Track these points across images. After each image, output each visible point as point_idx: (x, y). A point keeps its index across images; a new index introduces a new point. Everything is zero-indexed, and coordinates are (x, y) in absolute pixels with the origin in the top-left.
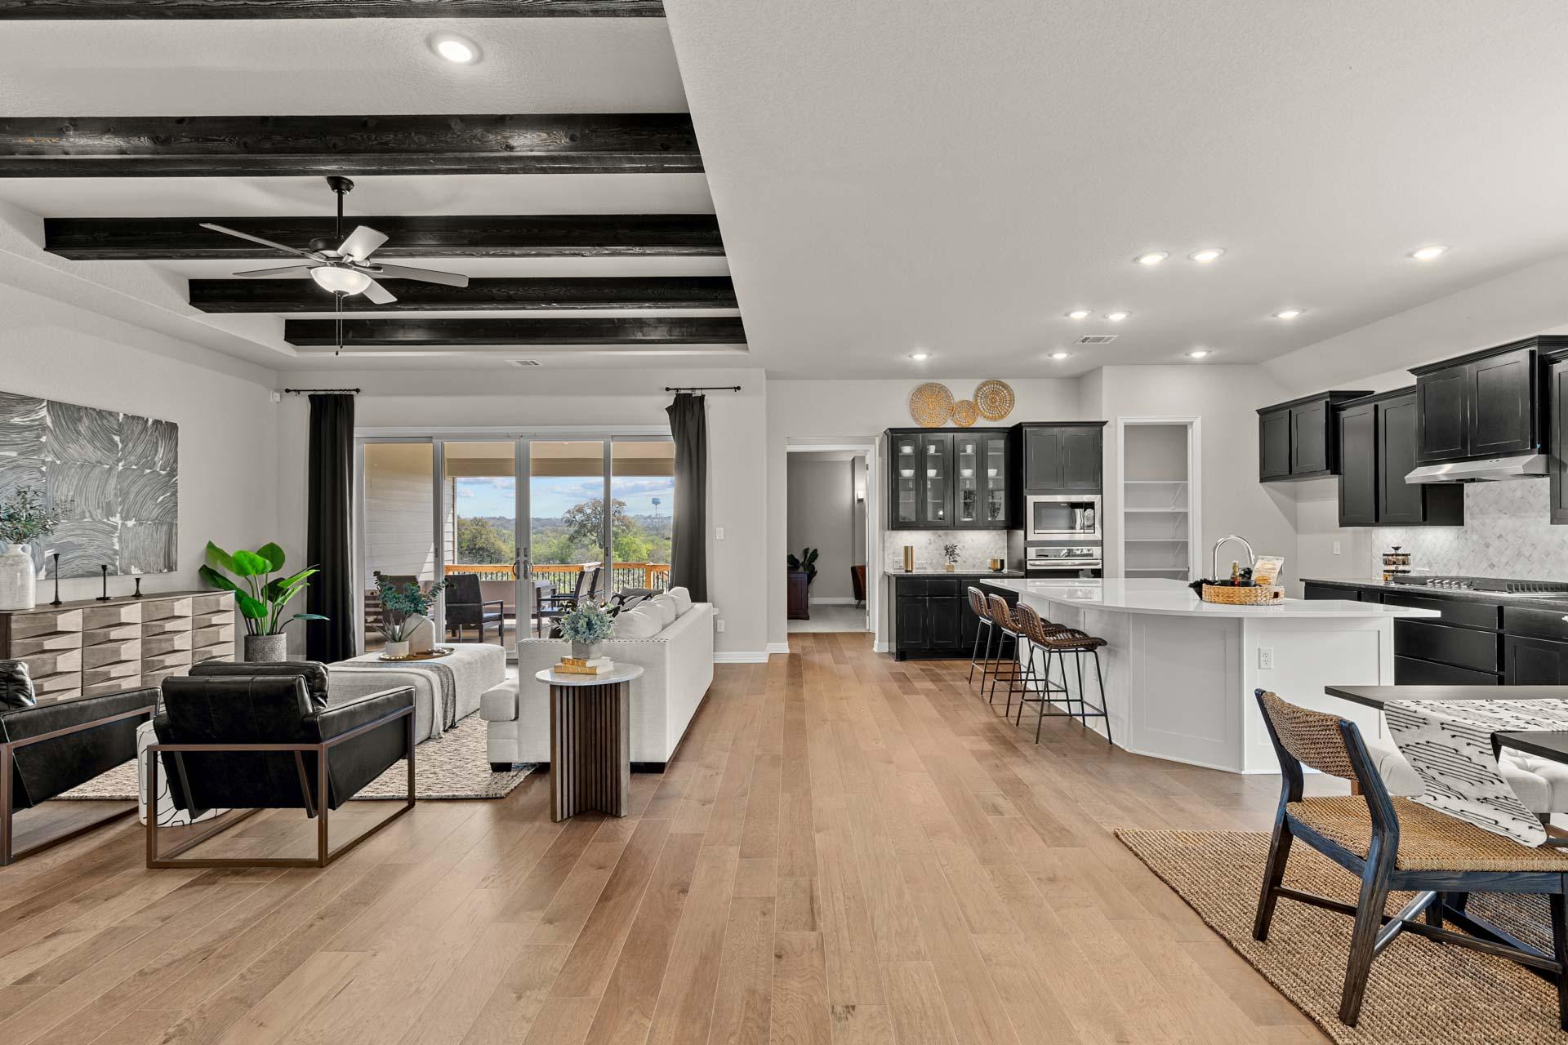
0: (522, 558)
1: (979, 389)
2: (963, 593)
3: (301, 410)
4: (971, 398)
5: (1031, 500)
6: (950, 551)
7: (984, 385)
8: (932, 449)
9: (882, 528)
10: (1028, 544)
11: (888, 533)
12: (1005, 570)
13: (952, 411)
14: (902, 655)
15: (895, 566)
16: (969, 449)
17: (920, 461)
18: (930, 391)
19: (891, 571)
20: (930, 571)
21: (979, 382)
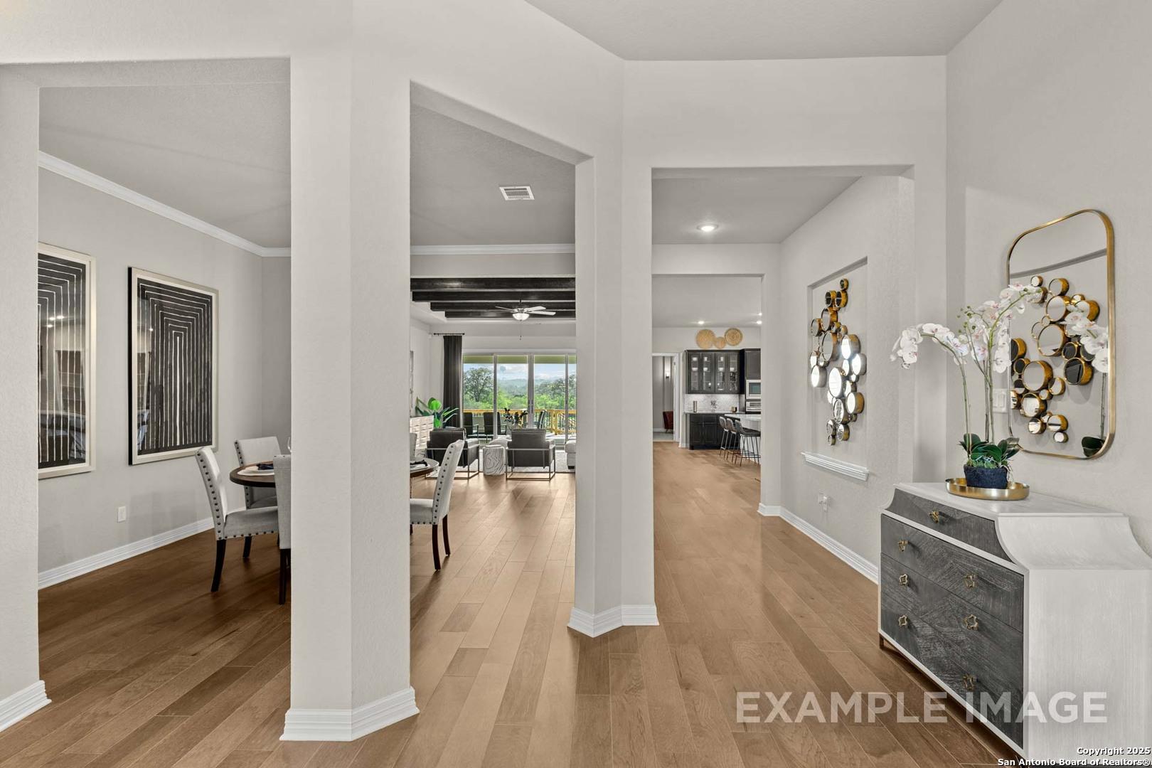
0: (531, 405)
1: (726, 332)
2: (718, 420)
3: (440, 342)
4: (723, 336)
5: (748, 382)
6: (713, 403)
7: (730, 330)
8: (706, 359)
9: (683, 393)
10: (747, 400)
11: (686, 395)
12: (738, 412)
13: (715, 341)
14: (692, 448)
15: (688, 409)
16: (722, 359)
17: (700, 364)
18: (705, 333)
19: (687, 412)
20: (704, 412)
21: (727, 329)
